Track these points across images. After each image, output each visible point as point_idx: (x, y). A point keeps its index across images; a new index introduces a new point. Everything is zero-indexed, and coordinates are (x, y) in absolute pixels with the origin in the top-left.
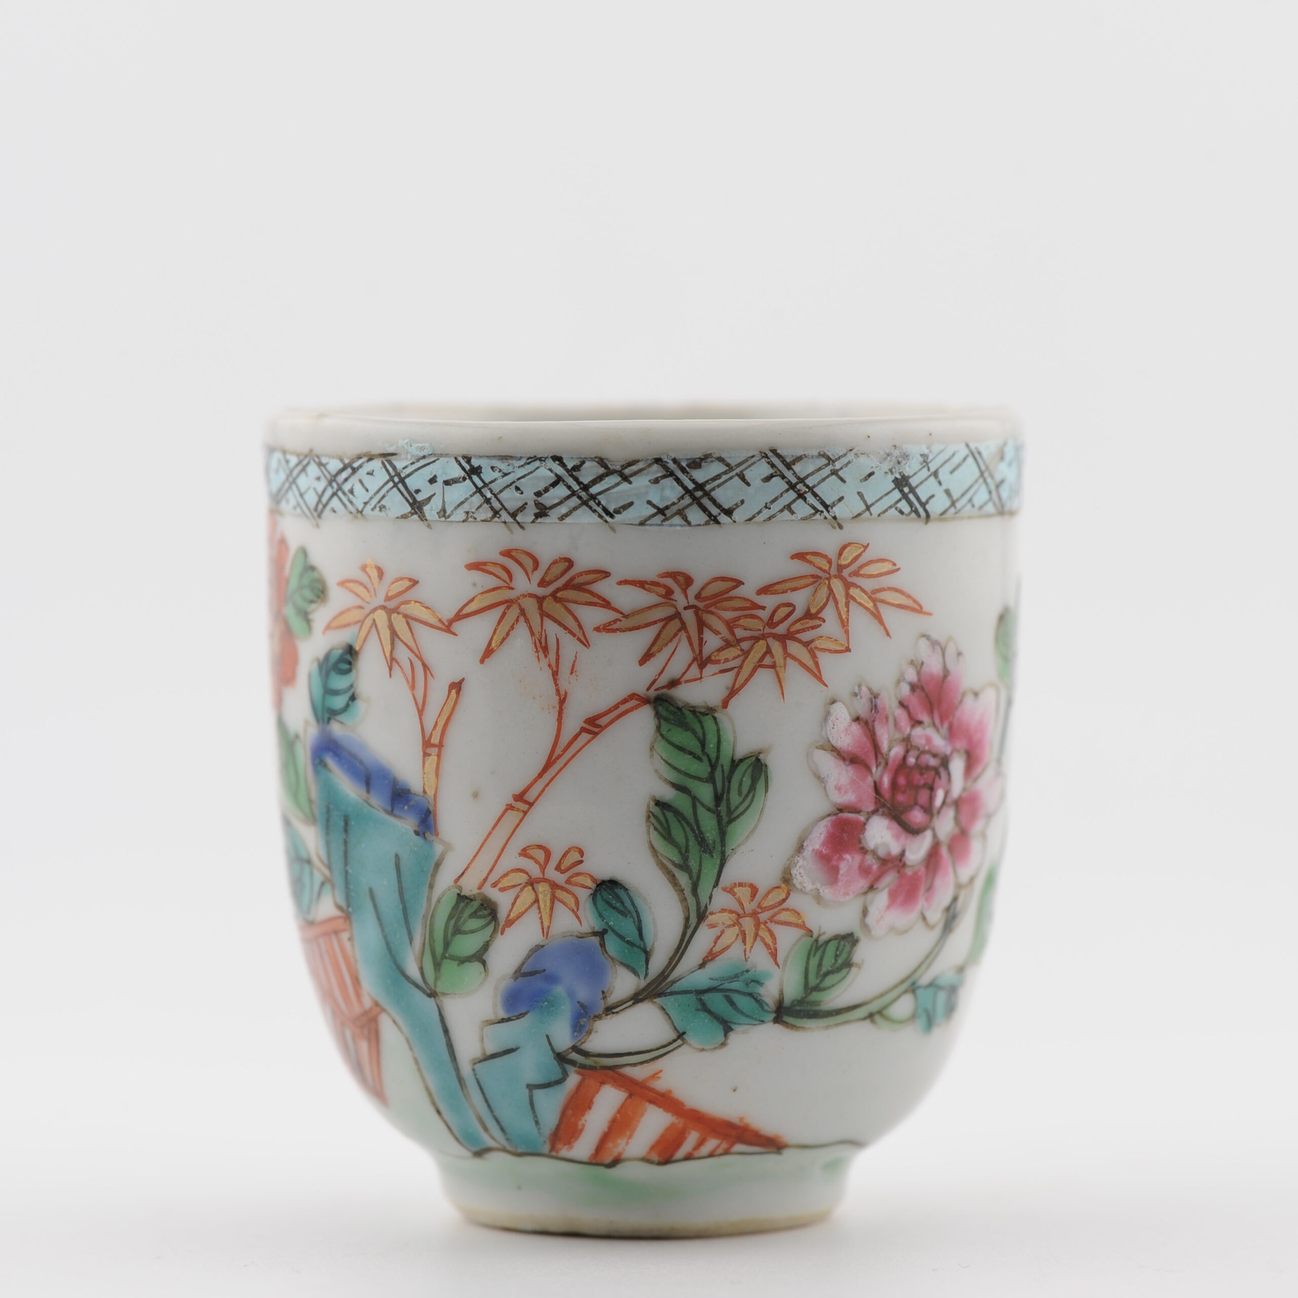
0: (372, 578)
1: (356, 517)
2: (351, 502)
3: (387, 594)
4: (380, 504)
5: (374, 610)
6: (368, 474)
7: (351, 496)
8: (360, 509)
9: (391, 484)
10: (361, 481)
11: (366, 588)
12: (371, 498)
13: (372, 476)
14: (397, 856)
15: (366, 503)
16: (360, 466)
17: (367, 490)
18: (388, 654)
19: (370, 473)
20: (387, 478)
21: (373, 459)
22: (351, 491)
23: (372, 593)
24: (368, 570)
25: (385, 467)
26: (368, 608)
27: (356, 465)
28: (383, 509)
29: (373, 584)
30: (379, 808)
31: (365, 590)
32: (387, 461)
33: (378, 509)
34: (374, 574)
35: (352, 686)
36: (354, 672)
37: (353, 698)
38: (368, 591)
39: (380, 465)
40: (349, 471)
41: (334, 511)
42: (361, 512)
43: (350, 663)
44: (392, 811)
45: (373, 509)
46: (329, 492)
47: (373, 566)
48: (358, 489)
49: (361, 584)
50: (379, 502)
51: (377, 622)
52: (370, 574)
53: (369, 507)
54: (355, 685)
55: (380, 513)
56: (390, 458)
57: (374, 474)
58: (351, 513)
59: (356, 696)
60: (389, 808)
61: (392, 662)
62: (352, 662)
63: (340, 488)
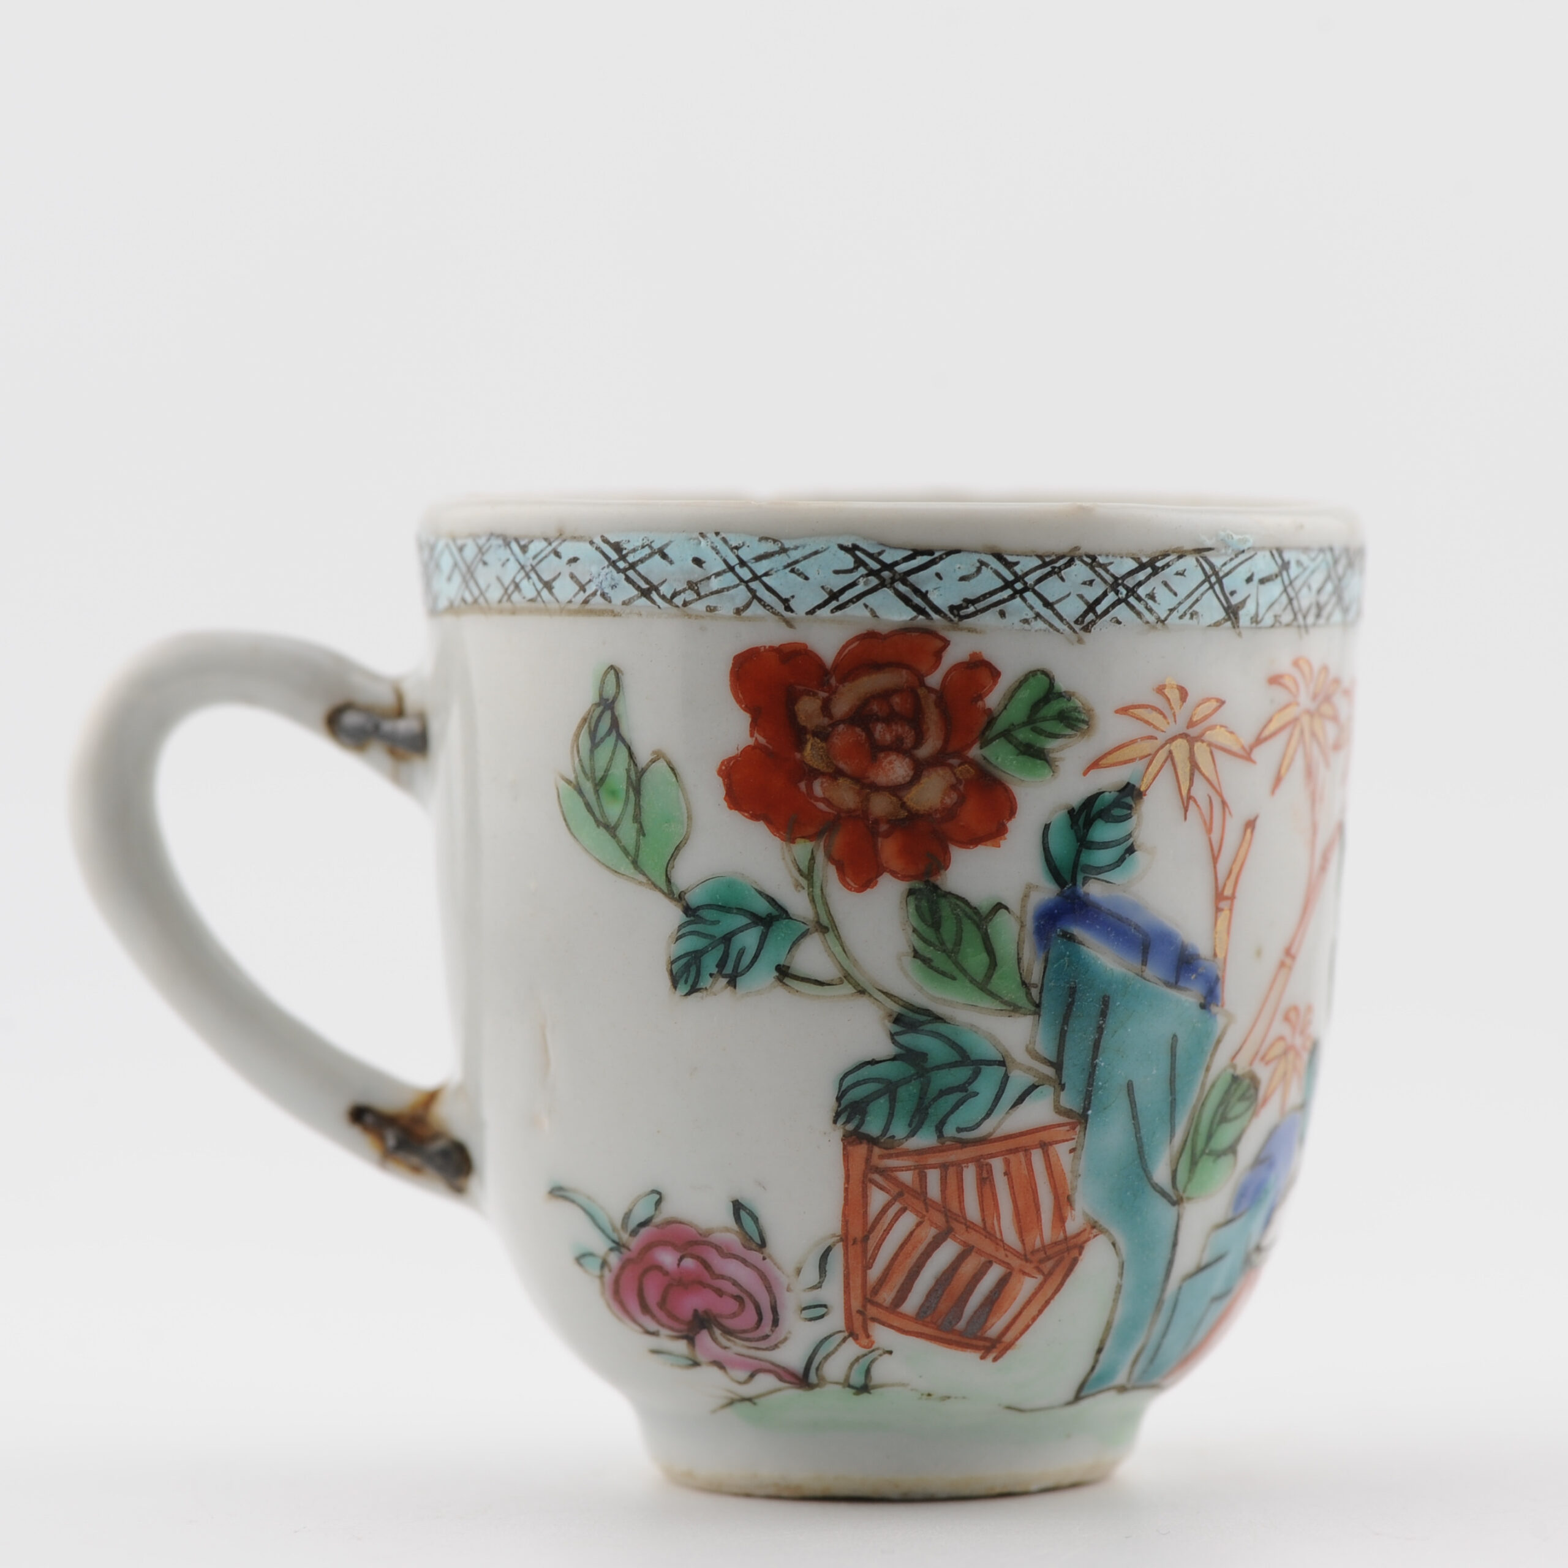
0: (1171, 701)
1: (1154, 628)
2: (1150, 610)
3: (1191, 719)
4: (1191, 611)
5: (1173, 739)
6: (1177, 574)
7: (1150, 603)
8: (1163, 618)
9: (1207, 585)
10: (1166, 584)
11: (1161, 713)
12: (1180, 603)
13: (1183, 577)
14: (1175, 1038)
15: (1171, 610)
16: (1168, 565)
17: (1176, 594)
18: (1184, 792)
19: (1181, 574)
20: (1202, 577)
21: (1185, 556)
22: (1152, 597)
23: (1171, 719)
24: (1166, 691)
25: (1201, 565)
26: (1162, 738)
27: (1159, 564)
28: (1194, 617)
29: (1172, 708)
30: (1158, 981)
31: (1160, 717)
32: (1202, 557)
33: (1188, 616)
34: (1174, 695)
35: (1130, 835)
36: (1134, 818)
37: (1131, 850)
38: (1165, 717)
39: (1195, 562)
40: (1149, 570)
41: (1119, 622)
42: (1163, 622)
43: (1130, 807)
44: (1176, 983)
45: (1181, 617)
46: (1111, 597)
47: (1175, 686)
48: (1162, 594)
49: (1155, 709)
50: (1191, 607)
51: (1175, 754)
52: (1169, 696)
53: (1175, 614)
54: (1135, 834)
55: (1191, 621)
56: (1206, 554)
57: (1185, 574)
58: (1147, 622)
59: (1136, 848)
60: (1173, 980)
61: (1187, 802)
62: (1134, 806)
63: (1132, 591)
